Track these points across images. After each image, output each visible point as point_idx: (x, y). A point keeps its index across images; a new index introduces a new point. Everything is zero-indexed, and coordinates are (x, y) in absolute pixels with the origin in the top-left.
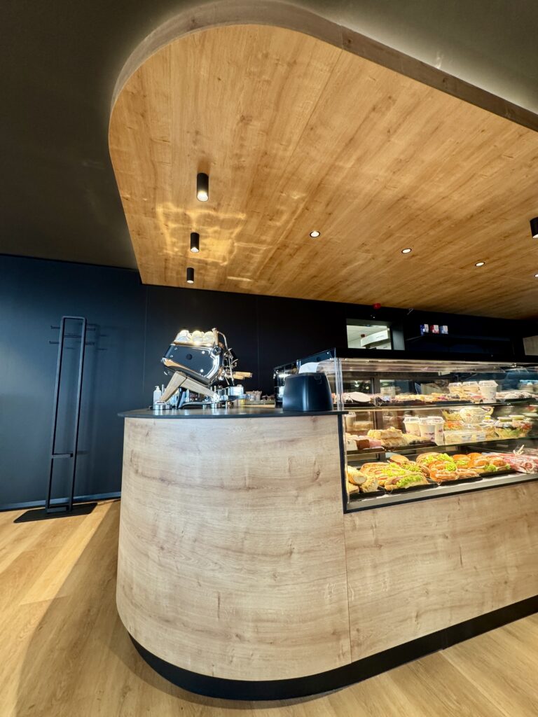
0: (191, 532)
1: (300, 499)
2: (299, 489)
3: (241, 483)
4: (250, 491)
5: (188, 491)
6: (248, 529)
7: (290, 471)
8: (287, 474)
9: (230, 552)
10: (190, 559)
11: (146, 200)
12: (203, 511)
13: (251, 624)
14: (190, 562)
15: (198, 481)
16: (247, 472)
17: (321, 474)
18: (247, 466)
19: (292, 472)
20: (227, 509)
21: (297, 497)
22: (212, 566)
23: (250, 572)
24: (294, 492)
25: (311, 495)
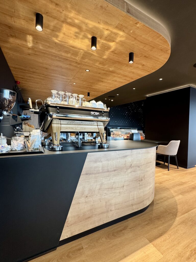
0: (98, 187)
1: (127, 172)
2: (127, 169)
3: (113, 169)
4: (115, 171)
5: (97, 175)
6: (114, 181)
7: (125, 165)
8: (124, 165)
9: (109, 189)
10: (97, 195)
11: (131, 31)
12: (102, 180)
13: (114, 206)
14: (98, 196)
15: (101, 171)
16: (115, 166)
17: (132, 165)
18: (115, 164)
19: (126, 165)
20: (109, 177)
21: (126, 171)
22: (104, 194)
23: (114, 193)
24: (125, 170)
25: (129, 171)
